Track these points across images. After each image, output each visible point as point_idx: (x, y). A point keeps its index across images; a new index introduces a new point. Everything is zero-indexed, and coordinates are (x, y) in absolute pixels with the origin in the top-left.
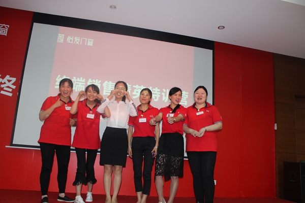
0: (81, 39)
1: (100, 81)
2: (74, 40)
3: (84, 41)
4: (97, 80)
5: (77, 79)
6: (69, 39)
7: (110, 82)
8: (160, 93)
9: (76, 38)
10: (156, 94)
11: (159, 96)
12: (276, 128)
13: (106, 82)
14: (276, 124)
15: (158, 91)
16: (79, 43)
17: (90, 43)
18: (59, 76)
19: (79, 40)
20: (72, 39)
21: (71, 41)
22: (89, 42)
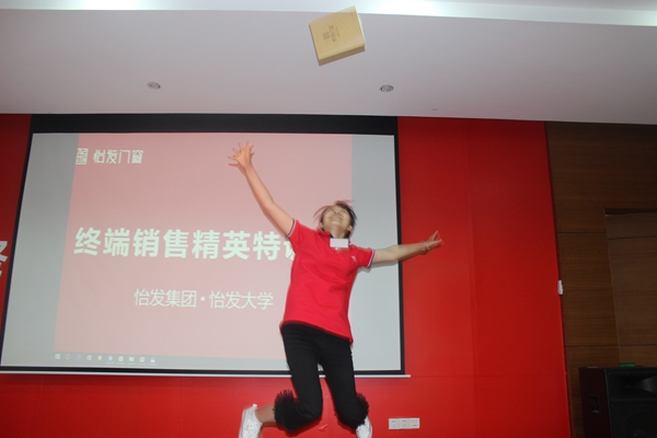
0: (118, 152)
1: (158, 232)
2: (107, 156)
3: (125, 155)
4: (152, 230)
5: (113, 231)
6: (97, 155)
7: (178, 231)
8: (279, 243)
9: (110, 153)
10: (272, 245)
11: (279, 249)
12: (561, 291)
13: (170, 232)
14: (560, 282)
15: (275, 240)
16: (117, 161)
17: (137, 158)
18: (81, 229)
19: (115, 155)
20: (103, 155)
21: (101, 158)
22: (134, 156)
